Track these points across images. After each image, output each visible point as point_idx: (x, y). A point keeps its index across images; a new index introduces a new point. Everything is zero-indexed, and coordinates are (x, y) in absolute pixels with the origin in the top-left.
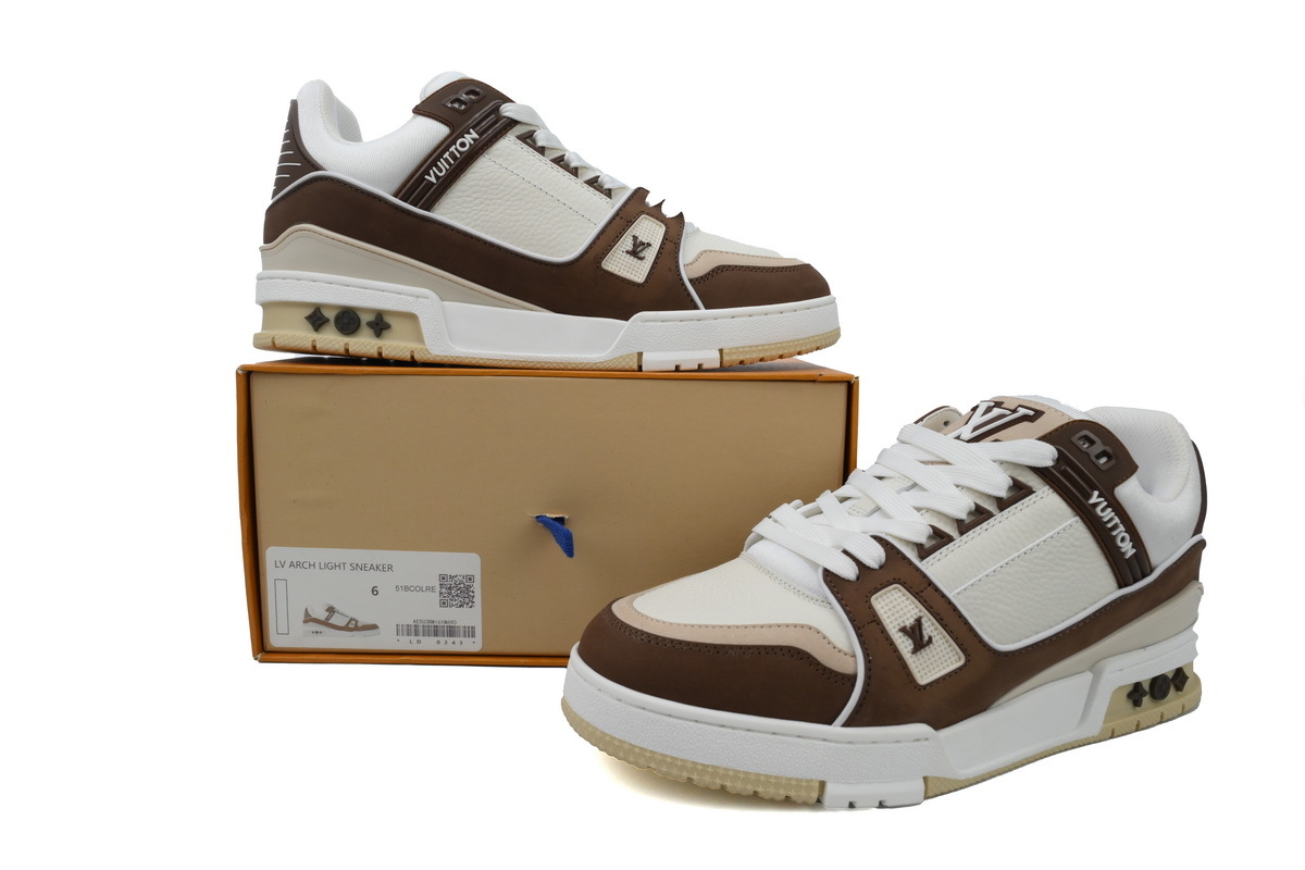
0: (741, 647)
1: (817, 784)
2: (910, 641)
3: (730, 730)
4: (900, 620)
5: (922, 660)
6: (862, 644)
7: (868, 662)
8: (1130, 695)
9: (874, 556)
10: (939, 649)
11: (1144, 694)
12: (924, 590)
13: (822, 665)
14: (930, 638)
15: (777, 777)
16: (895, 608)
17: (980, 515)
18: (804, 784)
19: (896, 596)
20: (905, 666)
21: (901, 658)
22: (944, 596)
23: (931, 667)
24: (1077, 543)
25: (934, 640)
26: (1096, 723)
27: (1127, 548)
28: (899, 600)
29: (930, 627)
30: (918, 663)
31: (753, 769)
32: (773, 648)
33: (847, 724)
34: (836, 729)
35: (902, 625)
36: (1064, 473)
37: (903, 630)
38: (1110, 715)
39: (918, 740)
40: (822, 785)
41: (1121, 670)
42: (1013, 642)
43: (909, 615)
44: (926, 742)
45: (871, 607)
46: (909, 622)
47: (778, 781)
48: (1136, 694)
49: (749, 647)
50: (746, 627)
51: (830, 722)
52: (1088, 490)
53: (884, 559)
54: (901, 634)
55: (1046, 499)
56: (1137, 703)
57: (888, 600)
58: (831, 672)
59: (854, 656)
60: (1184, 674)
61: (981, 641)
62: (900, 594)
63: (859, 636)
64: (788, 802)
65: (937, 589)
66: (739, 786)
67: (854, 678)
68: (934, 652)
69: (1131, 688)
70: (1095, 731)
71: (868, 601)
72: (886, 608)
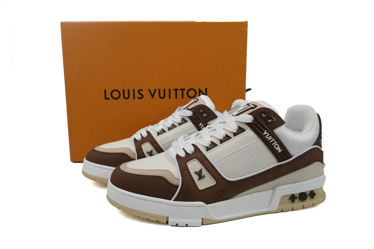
0: (146, 176)
1: (166, 218)
2: (198, 176)
3: (140, 200)
4: (195, 170)
5: (201, 182)
6: (182, 176)
7: (183, 182)
8: (290, 198)
9: (191, 150)
10: (207, 179)
11: (296, 198)
12: (204, 160)
13: (169, 182)
14: (204, 175)
15: (153, 215)
16: (194, 166)
17: (227, 138)
18: (161, 217)
19: (195, 162)
20: (195, 184)
21: (194, 181)
22: (210, 162)
23: (204, 184)
24: (259, 147)
25: (206, 176)
26: (275, 206)
27: (279, 149)
28: (196, 164)
29: (205, 172)
30: (200, 183)
31: (146, 212)
32: (155, 176)
33: (175, 200)
34: (172, 202)
35: (195, 171)
36: (256, 125)
37: (196, 173)
38: (280, 204)
39: (199, 207)
40: (168, 218)
41: (284, 190)
42: (235, 178)
43: (198, 168)
44: (201, 207)
45: (186, 165)
46: (198, 170)
47: (154, 216)
48: (293, 198)
49: (148, 176)
50: (150, 170)
51: (170, 199)
52: (264, 130)
53: (194, 151)
54: (195, 174)
55: (249, 133)
56: (293, 201)
57: (192, 164)
58: (171, 184)
59: (179, 180)
60: (314, 193)
61: (222, 177)
62: (196, 162)
63: (182, 174)
64: (158, 222)
65: (208, 160)
66: (143, 216)
67: (178, 186)
68: (206, 180)
69: (290, 196)
70: (275, 209)
71: (186, 164)
72: (191, 166)
